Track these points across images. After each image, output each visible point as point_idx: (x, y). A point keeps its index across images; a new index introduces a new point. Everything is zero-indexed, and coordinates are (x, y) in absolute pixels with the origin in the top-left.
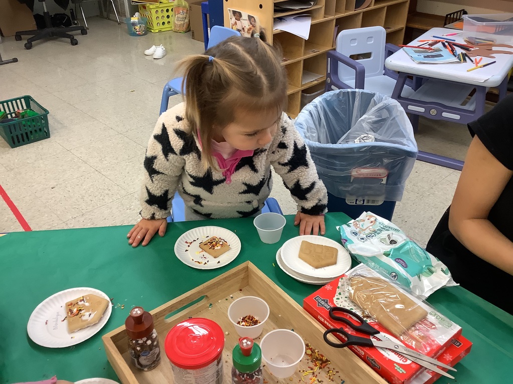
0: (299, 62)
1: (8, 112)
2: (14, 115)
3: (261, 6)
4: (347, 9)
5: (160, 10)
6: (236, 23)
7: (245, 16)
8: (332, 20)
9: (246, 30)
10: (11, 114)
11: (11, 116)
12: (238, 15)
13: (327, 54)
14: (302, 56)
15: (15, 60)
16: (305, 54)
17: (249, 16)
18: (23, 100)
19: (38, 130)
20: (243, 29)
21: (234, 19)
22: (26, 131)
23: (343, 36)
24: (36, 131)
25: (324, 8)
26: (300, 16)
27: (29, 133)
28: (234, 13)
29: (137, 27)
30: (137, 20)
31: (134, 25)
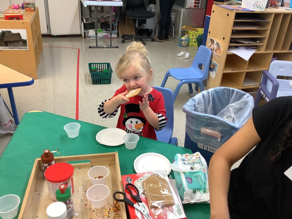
0: (243, 73)
1: (98, 68)
2: (100, 70)
3: (224, 38)
4: (283, 48)
5: (195, 35)
6: (211, 45)
7: (215, 43)
8: (271, 53)
9: (215, 50)
10: (99, 69)
11: (99, 70)
12: (212, 41)
13: (262, 72)
14: (245, 70)
15: (117, 47)
16: (248, 69)
17: (217, 42)
18: (106, 64)
19: (106, 79)
20: (214, 49)
21: (210, 43)
22: (100, 78)
23: (274, 64)
24: (105, 79)
25: (265, 46)
26: (248, 47)
27: (102, 80)
28: (211, 40)
29: (183, 42)
30: (184, 39)
31: (182, 41)
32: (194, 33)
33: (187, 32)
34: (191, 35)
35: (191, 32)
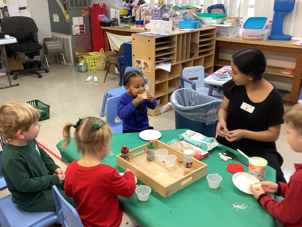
0: (166, 81)
3: (150, 58)
4: (186, 58)
5: (91, 59)
6: (138, 65)
8: (180, 64)
9: (143, 68)
12: (139, 62)
13: (179, 78)
14: (167, 79)
15: (18, 85)
16: (169, 78)
17: (144, 62)
18: (34, 102)
19: (45, 115)
20: (141, 68)
21: (137, 64)
23: (185, 70)
25: (176, 58)
26: (166, 62)
28: (137, 61)
29: (82, 68)
30: (82, 65)
31: (81, 66)
32: (90, 58)
33: (81, 58)
34: (87, 60)
35: (86, 57)
